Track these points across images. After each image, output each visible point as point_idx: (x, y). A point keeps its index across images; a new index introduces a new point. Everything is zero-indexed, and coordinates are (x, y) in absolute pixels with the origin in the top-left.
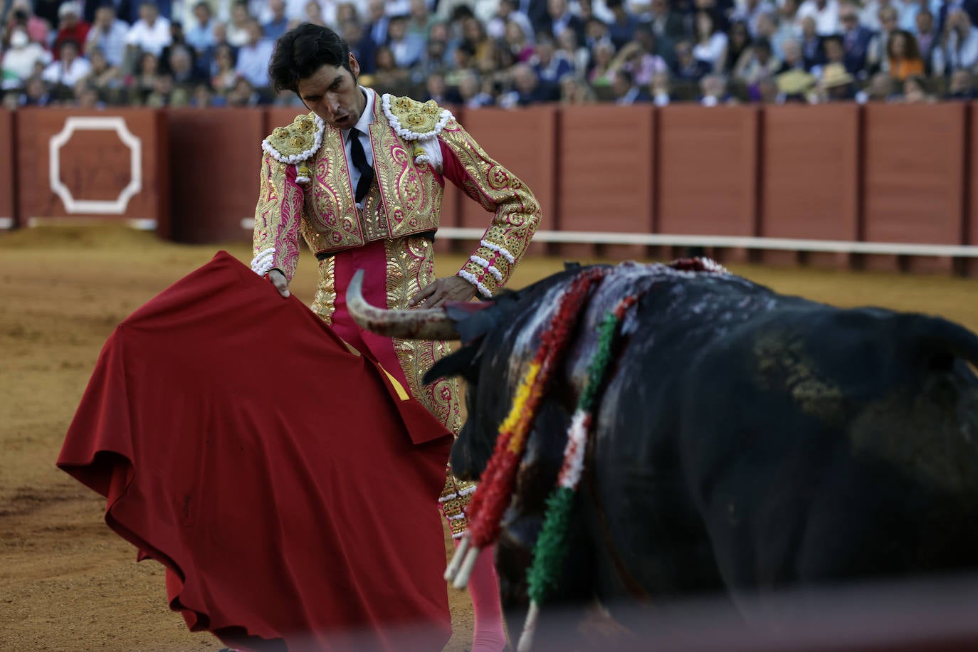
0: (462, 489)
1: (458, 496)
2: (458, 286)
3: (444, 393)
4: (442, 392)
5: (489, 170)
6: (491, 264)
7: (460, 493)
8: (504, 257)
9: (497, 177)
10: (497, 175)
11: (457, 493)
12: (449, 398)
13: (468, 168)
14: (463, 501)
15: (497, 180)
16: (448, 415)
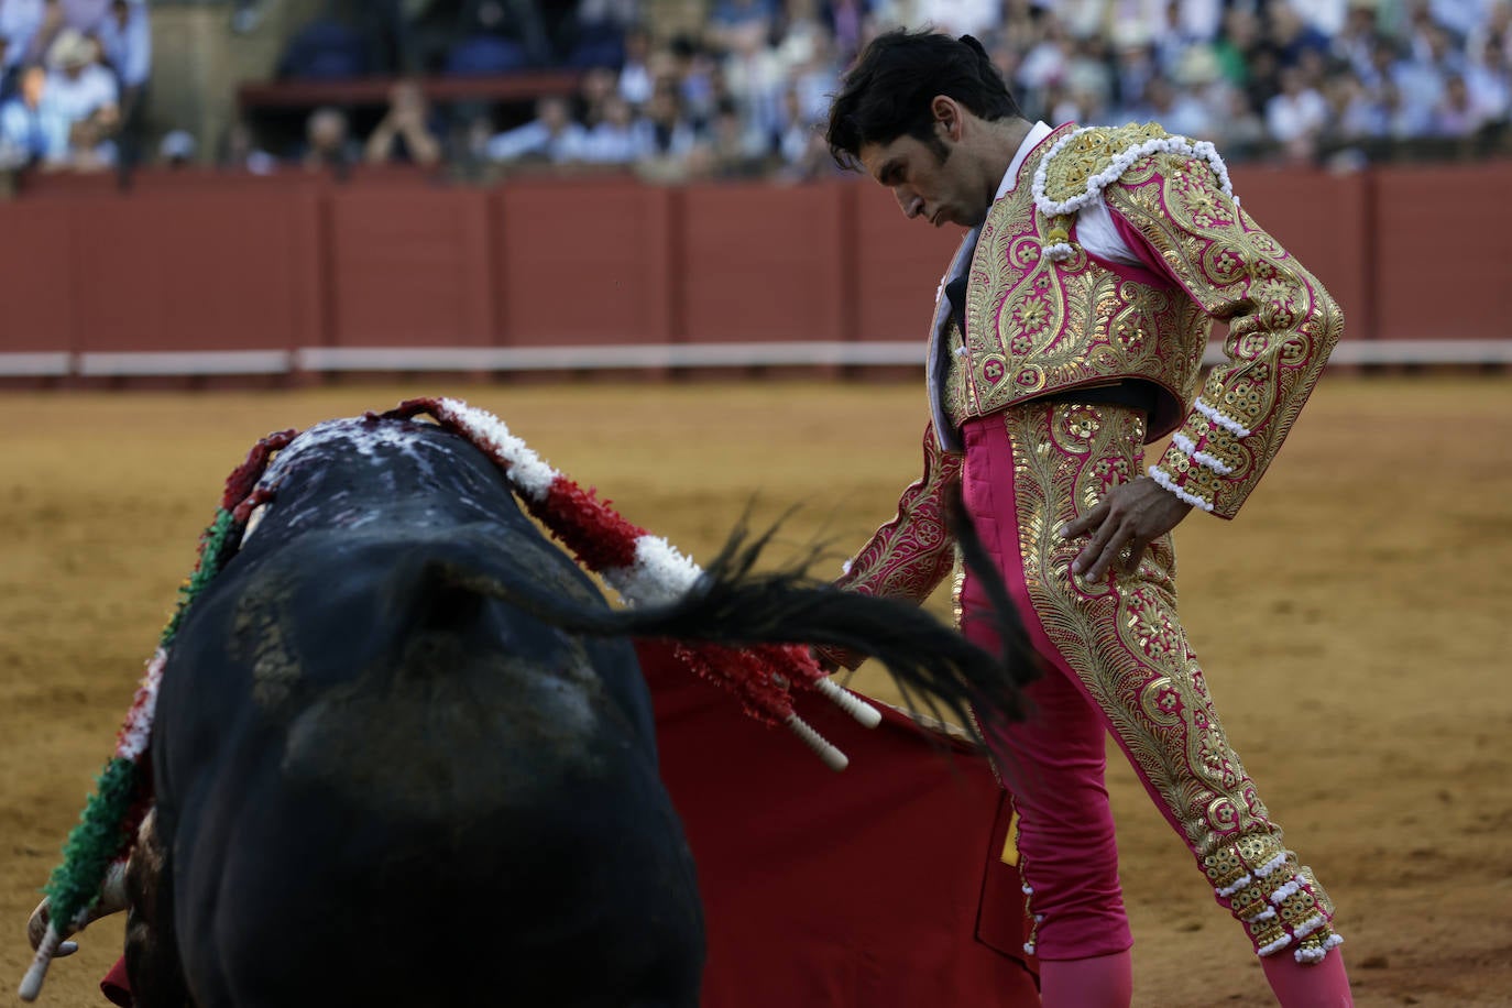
0: (1260, 866)
1: (1255, 878)
2: (1145, 498)
3: (1164, 701)
4: (1159, 700)
5: (1202, 252)
6: (1198, 448)
7: (1257, 872)
8: (1223, 429)
9: (1220, 265)
10: (1219, 259)
11: (1252, 873)
12: (1179, 707)
13: (1167, 254)
14: (1266, 885)
15: (1220, 271)
16: (1184, 737)
